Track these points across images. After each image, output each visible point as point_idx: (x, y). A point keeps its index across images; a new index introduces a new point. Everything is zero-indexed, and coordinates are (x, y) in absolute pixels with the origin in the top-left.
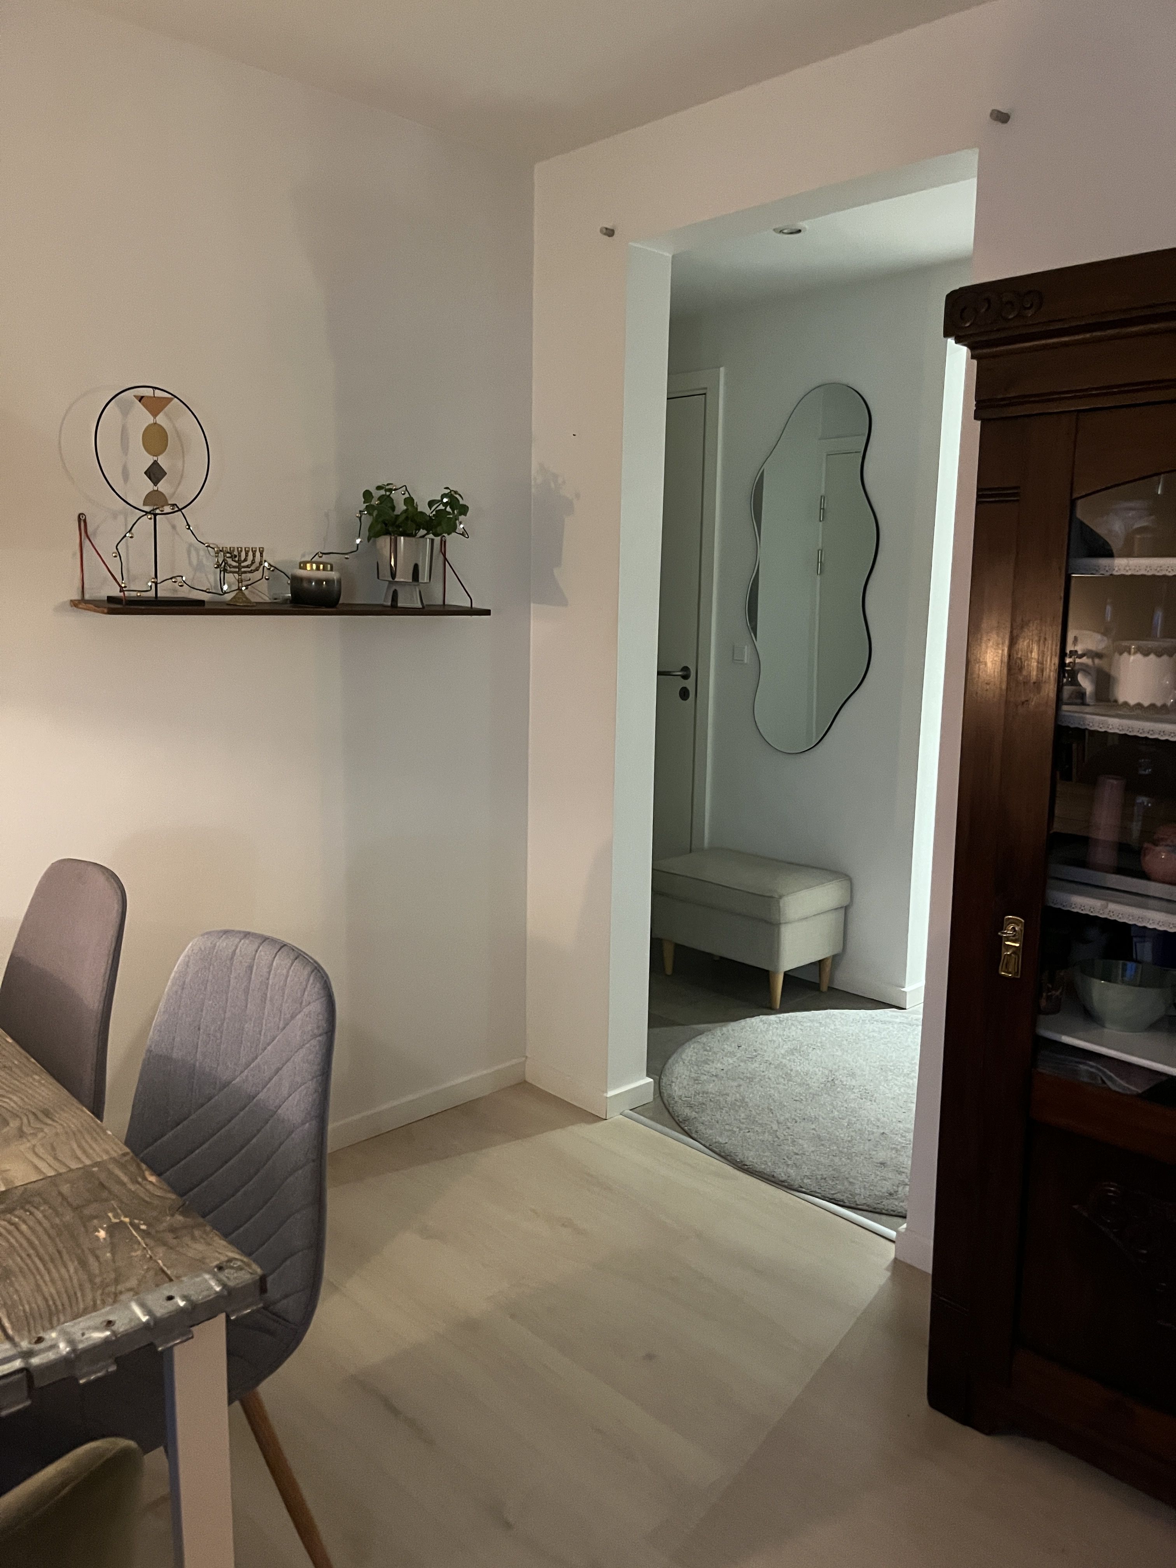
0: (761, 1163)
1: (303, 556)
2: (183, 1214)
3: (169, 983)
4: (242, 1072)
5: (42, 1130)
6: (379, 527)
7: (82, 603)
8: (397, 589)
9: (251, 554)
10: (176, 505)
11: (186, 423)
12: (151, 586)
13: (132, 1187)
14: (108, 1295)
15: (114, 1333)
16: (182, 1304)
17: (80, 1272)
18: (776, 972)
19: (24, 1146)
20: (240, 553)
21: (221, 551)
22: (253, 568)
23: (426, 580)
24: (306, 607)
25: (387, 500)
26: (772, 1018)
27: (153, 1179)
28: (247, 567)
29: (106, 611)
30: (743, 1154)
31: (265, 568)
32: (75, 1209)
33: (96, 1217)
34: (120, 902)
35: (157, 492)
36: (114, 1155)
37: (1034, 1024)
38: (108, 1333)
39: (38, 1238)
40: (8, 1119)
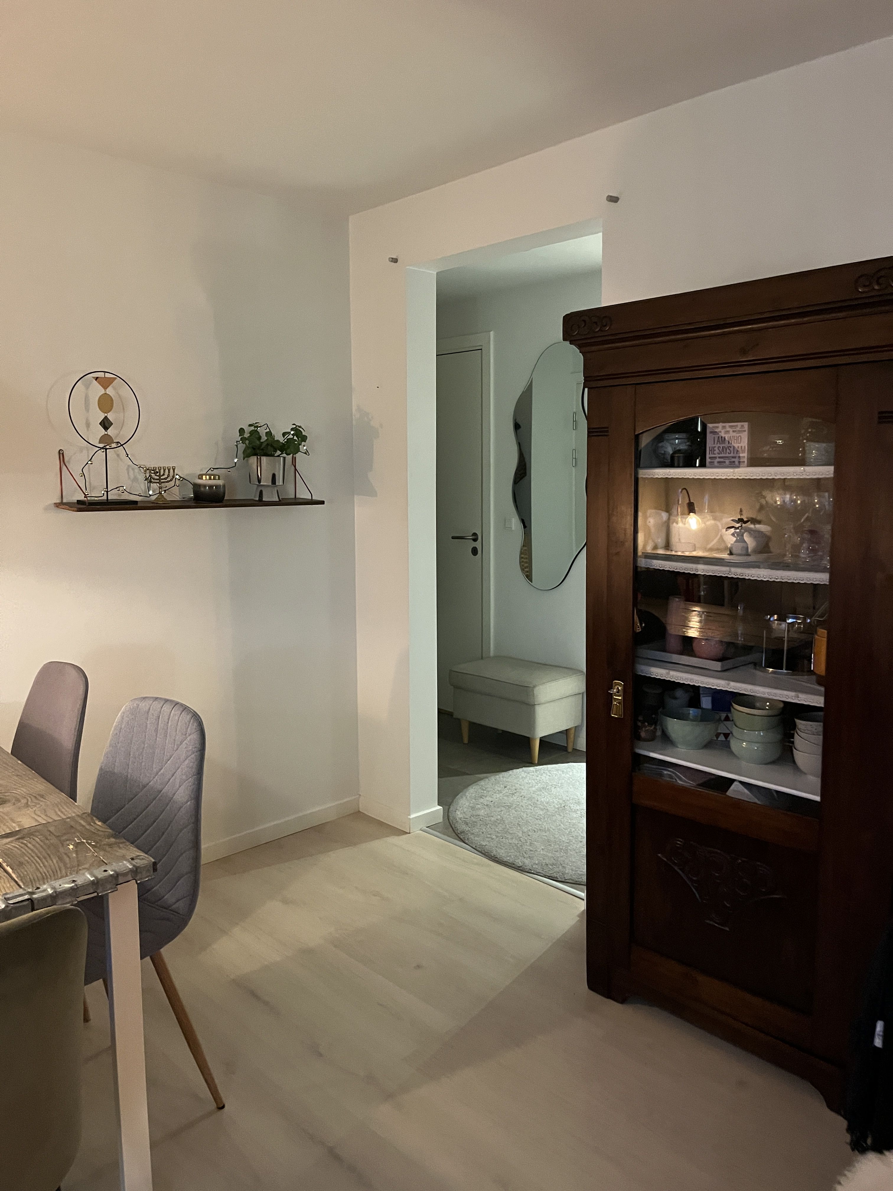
0: (507, 856)
1: (201, 470)
2: (114, 838)
3: (113, 729)
4: (154, 778)
5: (39, 804)
6: (249, 451)
7: (61, 505)
8: (262, 489)
9: (167, 471)
10: (119, 442)
11: (125, 391)
12: (104, 494)
13: (88, 827)
14: (74, 871)
15: (76, 885)
16: (111, 873)
17: (59, 862)
18: (535, 739)
19: (30, 811)
20: (160, 471)
21: (147, 469)
22: (169, 479)
23: (281, 483)
24: (204, 503)
25: (255, 433)
26: (532, 769)
27: (100, 823)
28: (165, 479)
29: (76, 509)
30: (496, 851)
31: (177, 479)
32: (57, 837)
33: (67, 840)
34: (84, 685)
35: (106, 435)
36: (78, 813)
37: (632, 747)
38: (73, 885)
39: (37, 849)
40: (20, 799)
